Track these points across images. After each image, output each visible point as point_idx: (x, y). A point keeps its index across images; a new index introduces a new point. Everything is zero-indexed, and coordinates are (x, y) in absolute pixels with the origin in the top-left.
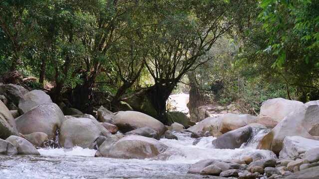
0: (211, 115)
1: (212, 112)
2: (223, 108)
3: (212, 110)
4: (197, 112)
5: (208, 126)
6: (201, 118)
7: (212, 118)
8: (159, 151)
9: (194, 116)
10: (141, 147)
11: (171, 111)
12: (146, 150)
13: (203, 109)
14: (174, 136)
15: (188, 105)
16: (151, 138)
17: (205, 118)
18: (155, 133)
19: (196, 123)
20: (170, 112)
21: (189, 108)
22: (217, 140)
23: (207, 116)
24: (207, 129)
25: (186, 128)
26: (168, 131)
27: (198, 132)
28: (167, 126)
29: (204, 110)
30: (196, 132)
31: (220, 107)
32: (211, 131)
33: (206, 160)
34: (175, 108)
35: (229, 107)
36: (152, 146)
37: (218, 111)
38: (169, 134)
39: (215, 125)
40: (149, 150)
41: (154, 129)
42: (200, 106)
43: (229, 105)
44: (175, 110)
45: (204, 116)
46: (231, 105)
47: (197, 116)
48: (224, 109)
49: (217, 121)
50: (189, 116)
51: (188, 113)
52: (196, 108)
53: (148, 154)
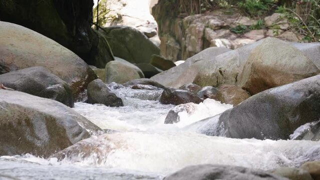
0: (218, 42)
1: (223, 32)
2: (255, 23)
3: (222, 27)
4: (179, 32)
5: (210, 72)
6: (190, 48)
7: (222, 51)
8: (70, 136)
9: (171, 42)
10: (19, 123)
11: (107, 25)
12: (33, 134)
13: (198, 23)
14: (113, 95)
15: (154, 11)
16: (49, 101)
17: (203, 48)
18: (59, 85)
19: (178, 63)
20: (105, 30)
21: (158, 20)
22: (233, 111)
23: (206, 43)
24: (208, 81)
25: (148, 74)
26: (98, 81)
27: (183, 88)
28: (94, 68)
29: (199, 26)
30: (177, 88)
31: (244, 21)
32: (217, 85)
33: (201, 167)
34: (119, 18)
35: (270, 20)
36: (51, 122)
37: (241, 32)
38: (99, 89)
39: (229, 70)
40: (43, 134)
41: (59, 75)
42: (189, 15)
43: (270, 13)
44: (119, 25)
45: (200, 43)
46: (276, 16)
47: (178, 42)
48: (257, 27)
49: (235, 59)
50: (156, 40)
51: (153, 34)
52: (178, 21)
53: (38, 144)
